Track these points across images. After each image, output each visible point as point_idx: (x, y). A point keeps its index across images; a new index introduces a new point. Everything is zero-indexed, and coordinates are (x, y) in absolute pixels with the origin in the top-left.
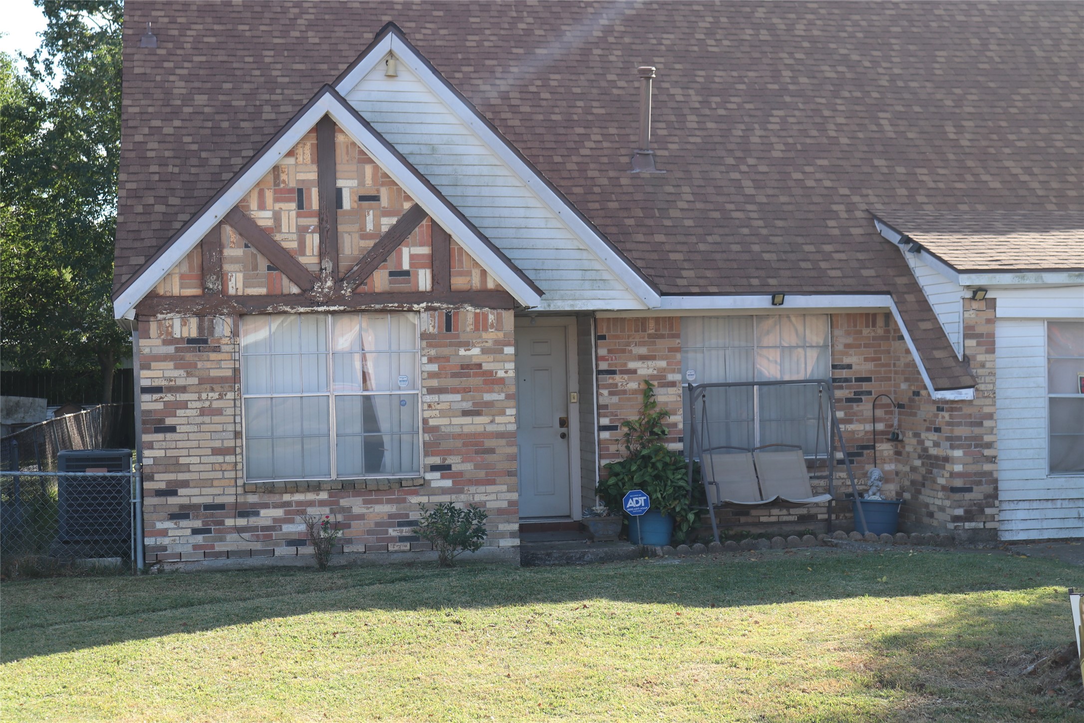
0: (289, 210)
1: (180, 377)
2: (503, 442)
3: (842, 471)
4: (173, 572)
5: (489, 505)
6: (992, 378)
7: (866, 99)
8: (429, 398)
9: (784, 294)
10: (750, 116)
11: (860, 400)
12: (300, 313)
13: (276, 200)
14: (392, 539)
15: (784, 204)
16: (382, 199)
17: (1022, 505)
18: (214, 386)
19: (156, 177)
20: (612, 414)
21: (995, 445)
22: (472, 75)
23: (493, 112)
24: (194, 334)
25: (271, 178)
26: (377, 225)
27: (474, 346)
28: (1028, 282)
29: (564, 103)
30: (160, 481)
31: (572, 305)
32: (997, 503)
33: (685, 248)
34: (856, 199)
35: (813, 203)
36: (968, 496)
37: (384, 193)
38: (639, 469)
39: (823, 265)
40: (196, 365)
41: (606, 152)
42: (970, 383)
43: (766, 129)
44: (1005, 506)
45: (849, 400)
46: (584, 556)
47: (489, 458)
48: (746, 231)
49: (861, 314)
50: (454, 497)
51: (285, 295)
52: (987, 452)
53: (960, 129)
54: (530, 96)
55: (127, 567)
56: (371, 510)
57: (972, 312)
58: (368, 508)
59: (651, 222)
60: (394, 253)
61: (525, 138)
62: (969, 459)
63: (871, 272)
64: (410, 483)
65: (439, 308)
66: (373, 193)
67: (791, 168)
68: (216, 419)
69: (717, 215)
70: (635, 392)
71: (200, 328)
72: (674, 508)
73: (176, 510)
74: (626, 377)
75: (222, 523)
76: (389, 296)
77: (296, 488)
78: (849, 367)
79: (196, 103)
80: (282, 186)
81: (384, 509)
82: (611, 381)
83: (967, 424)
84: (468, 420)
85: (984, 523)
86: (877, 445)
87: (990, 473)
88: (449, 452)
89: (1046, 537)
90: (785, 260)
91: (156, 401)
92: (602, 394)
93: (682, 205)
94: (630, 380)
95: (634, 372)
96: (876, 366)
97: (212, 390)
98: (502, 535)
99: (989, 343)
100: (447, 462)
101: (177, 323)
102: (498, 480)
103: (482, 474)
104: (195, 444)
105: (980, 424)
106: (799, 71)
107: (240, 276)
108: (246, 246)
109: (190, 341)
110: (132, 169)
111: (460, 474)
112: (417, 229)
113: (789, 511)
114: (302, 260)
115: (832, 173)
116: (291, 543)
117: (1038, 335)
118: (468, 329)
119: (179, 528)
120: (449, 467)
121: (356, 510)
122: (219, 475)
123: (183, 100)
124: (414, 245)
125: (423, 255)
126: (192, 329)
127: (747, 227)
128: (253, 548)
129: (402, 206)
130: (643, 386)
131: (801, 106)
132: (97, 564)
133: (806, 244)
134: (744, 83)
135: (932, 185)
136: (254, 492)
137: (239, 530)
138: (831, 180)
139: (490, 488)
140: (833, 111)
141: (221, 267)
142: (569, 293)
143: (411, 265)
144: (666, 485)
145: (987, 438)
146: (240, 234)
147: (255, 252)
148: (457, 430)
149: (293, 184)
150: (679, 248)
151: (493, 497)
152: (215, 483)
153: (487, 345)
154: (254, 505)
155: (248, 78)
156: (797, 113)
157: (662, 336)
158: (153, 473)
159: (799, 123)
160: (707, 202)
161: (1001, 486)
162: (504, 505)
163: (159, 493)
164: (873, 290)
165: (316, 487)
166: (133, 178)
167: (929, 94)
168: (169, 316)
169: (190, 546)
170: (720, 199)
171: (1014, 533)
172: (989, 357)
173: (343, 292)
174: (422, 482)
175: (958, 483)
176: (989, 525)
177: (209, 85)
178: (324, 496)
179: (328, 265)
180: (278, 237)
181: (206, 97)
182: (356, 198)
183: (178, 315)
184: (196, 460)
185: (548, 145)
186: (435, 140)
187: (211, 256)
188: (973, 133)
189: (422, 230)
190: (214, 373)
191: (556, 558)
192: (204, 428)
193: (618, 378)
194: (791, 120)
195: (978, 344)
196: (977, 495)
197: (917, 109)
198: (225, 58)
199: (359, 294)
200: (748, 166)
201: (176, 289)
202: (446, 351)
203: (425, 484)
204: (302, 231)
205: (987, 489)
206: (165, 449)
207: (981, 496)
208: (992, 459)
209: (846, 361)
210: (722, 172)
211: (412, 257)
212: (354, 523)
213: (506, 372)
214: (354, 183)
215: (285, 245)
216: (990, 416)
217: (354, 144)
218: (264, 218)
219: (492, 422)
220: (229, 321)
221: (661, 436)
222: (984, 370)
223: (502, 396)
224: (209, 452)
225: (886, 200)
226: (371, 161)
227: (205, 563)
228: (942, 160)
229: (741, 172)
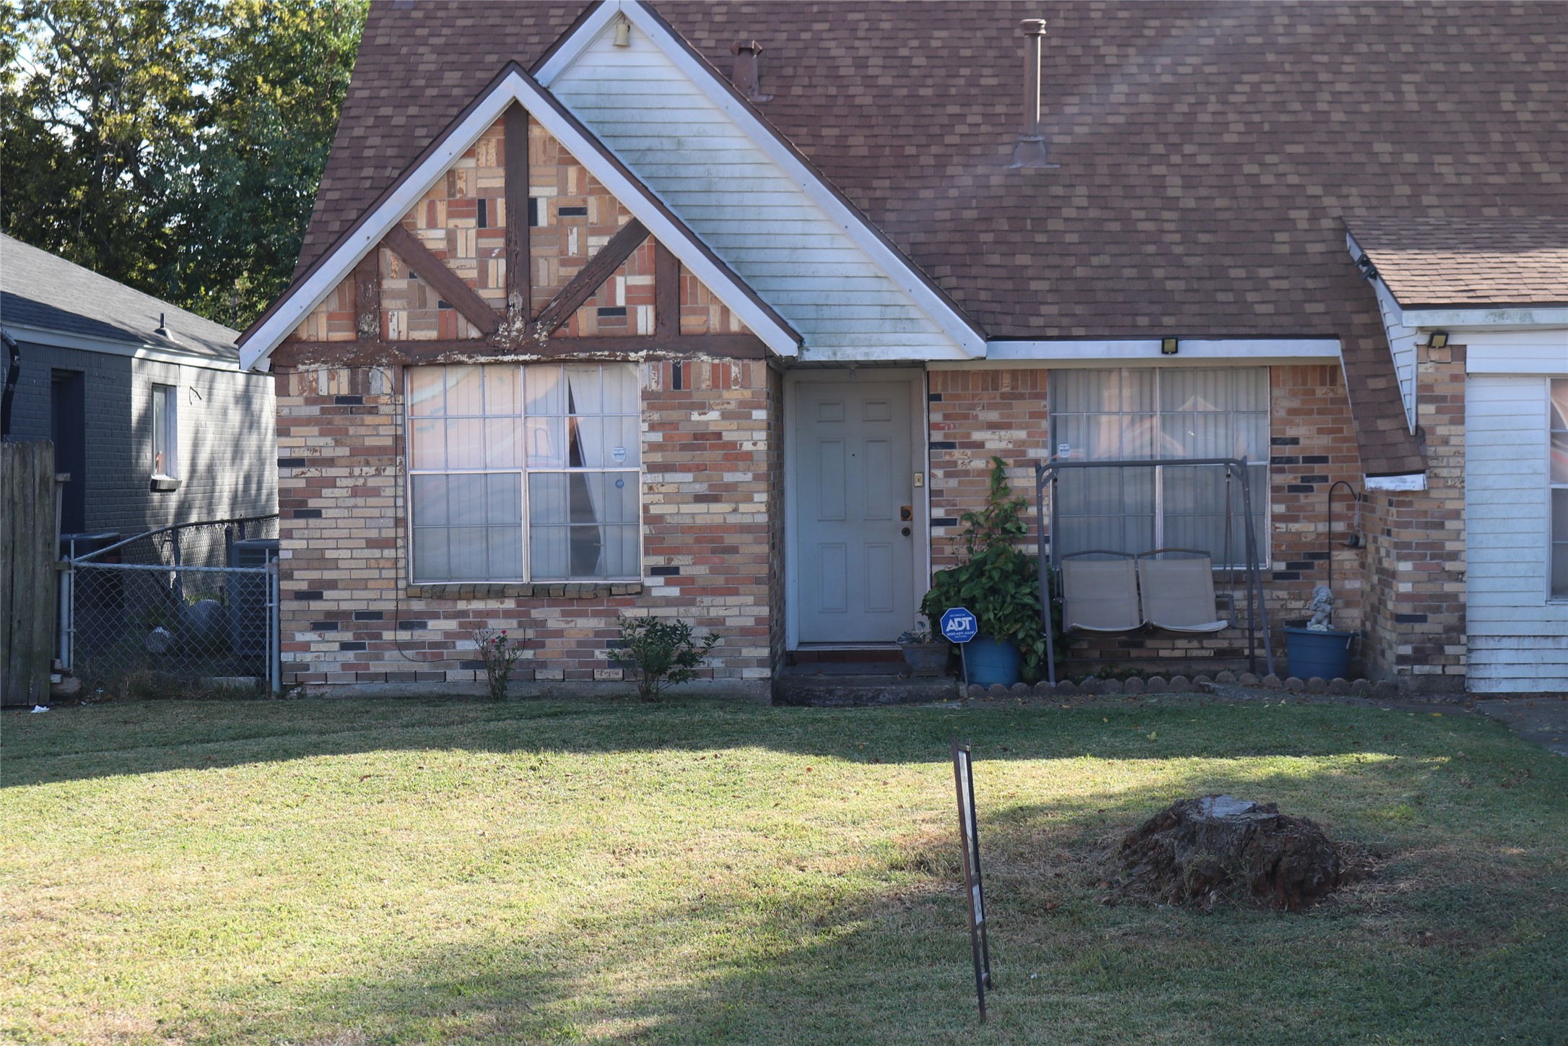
0: (467, 229)
1: (326, 446)
2: (749, 538)
3: (1280, 589)
4: (317, 697)
5: (729, 622)
6: (1459, 459)
7: (1390, 55)
8: (650, 478)
9: (1177, 338)
10: (1208, 83)
11: (1311, 489)
12: (483, 364)
13: (451, 215)
14: (599, 664)
15: (1219, 209)
16: (589, 212)
17: (1506, 643)
18: (370, 459)
19: (368, 184)
20: (949, 503)
21: (1463, 556)
22: (825, 35)
23: (838, 87)
24: (345, 391)
25: (444, 187)
26: (583, 246)
27: (711, 408)
28: (1508, 322)
29: (943, 72)
30: (302, 579)
31: (867, 354)
32: (1463, 639)
33: (1055, 274)
34: (1329, 201)
35: (1263, 209)
36: (1419, 628)
37: (593, 204)
38: (970, 579)
39: (1251, 297)
40: (347, 430)
41: (981, 139)
42: (1419, 466)
43: (1225, 103)
44: (1480, 644)
45: (1293, 489)
46: (878, 695)
47: (731, 559)
48: (1151, 249)
49: (1314, 367)
50: (682, 610)
51: (461, 341)
52: (1449, 566)
53: (1523, 95)
54: (896, 62)
55: (262, 690)
56: (572, 625)
57: (1429, 365)
58: (568, 622)
59: (1017, 237)
60: (605, 285)
61: (873, 121)
62: (1423, 575)
63: (1320, 307)
64: (622, 590)
65: (664, 357)
66: (579, 204)
67: (1246, 157)
68: (372, 501)
69: (1115, 226)
70: (981, 473)
71: (353, 383)
72: (1015, 634)
73: (321, 618)
74: (969, 452)
75: (379, 636)
76: (597, 341)
77: (472, 593)
78: (1295, 441)
79: (444, 83)
80: (458, 196)
81: (588, 624)
82: (947, 458)
83: (1419, 525)
84: (702, 507)
85: (1444, 666)
86: (1334, 553)
87: (1455, 596)
88: (676, 551)
89: (1542, 690)
90: (1197, 291)
91: (296, 477)
92: (935, 476)
93: (1069, 212)
94: (974, 457)
95: (981, 445)
96: (1334, 440)
97: (367, 464)
98: (747, 663)
99: (1455, 410)
100: (674, 564)
101: (323, 376)
102: (742, 588)
103: (720, 581)
104: (345, 533)
105: (1441, 526)
106: (1301, 15)
107: (404, 315)
108: (412, 276)
109: (340, 400)
110: (340, 173)
111: (691, 579)
112: (636, 252)
113: (1201, 642)
114: (483, 294)
115: (1304, 163)
116: (467, 665)
117: (1536, 399)
118: (704, 386)
119: (324, 641)
120: (676, 570)
121: (553, 624)
122: (375, 574)
123: (428, 80)
124: (632, 273)
125: (643, 287)
126: (342, 384)
127: (1154, 243)
128: (419, 670)
129: (616, 220)
130: (992, 465)
131: (1287, 67)
132: (225, 685)
133: (1236, 266)
134: (1214, 36)
135: (1453, 179)
136: (419, 598)
137: (401, 646)
138: (1300, 175)
139: (731, 600)
140: (1334, 73)
141: (379, 305)
142: (862, 336)
143: (628, 300)
144: (1004, 602)
145: (1450, 546)
146: (404, 261)
147: (423, 283)
148: (688, 521)
149: (472, 194)
150: (1047, 273)
151: (735, 611)
152: (371, 584)
153: (729, 407)
154: (419, 614)
155: (520, 48)
156: (1279, 78)
157: (1021, 397)
158: (292, 570)
159: (1277, 92)
160: (1107, 208)
161: (1471, 614)
162: (750, 622)
163: (300, 596)
164: (1313, 332)
165: (499, 593)
166: (339, 185)
167: (1492, 44)
168: (313, 367)
169: (338, 665)
170: (1127, 204)
171: (1493, 682)
172: (1454, 429)
173: (536, 336)
174: (638, 589)
175: (1406, 609)
176: (1451, 670)
177: (467, 58)
178: (510, 604)
179: (517, 300)
180: (452, 264)
181: (458, 74)
182: (556, 212)
183: (325, 366)
184: (347, 554)
185: (902, 131)
186: (682, 131)
187: (366, 289)
188: (1543, 102)
189: (641, 253)
190: (369, 442)
191: (840, 697)
192: (357, 512)
193: (957, 454)
194: (1266, 88)
195: (1438, 411)
196: (1433, 626)
197: (1465, 67)
198: (497, 21)
199: (558, 338)
200: (1183, 156)
201: (321, 331)
202: (674, 415)
203: (643, 591)
204: (484, 255)
205: (1450, 618)
206: (308, 539)
207: (1439, 629)
208: (1458, 576)
209: (1291, 432)
210: (1140, 166)
211: (629, 289)
212: (549, 642)
213: (755, 444)
214: (553, 191)
215: (461, 274)
216: (1456, 515)
217: (552, 139)
218: (434, 239)
219: (735, 510)
220: (390, 373)
221: (1016, 535)
222: (1447, 448)
223: (749, 477)
224: (363, 544)
225: (1375, 202)
226: (574, 162)
227: (357, 687)
228: (1479, 143)
229: (1169, 165)
